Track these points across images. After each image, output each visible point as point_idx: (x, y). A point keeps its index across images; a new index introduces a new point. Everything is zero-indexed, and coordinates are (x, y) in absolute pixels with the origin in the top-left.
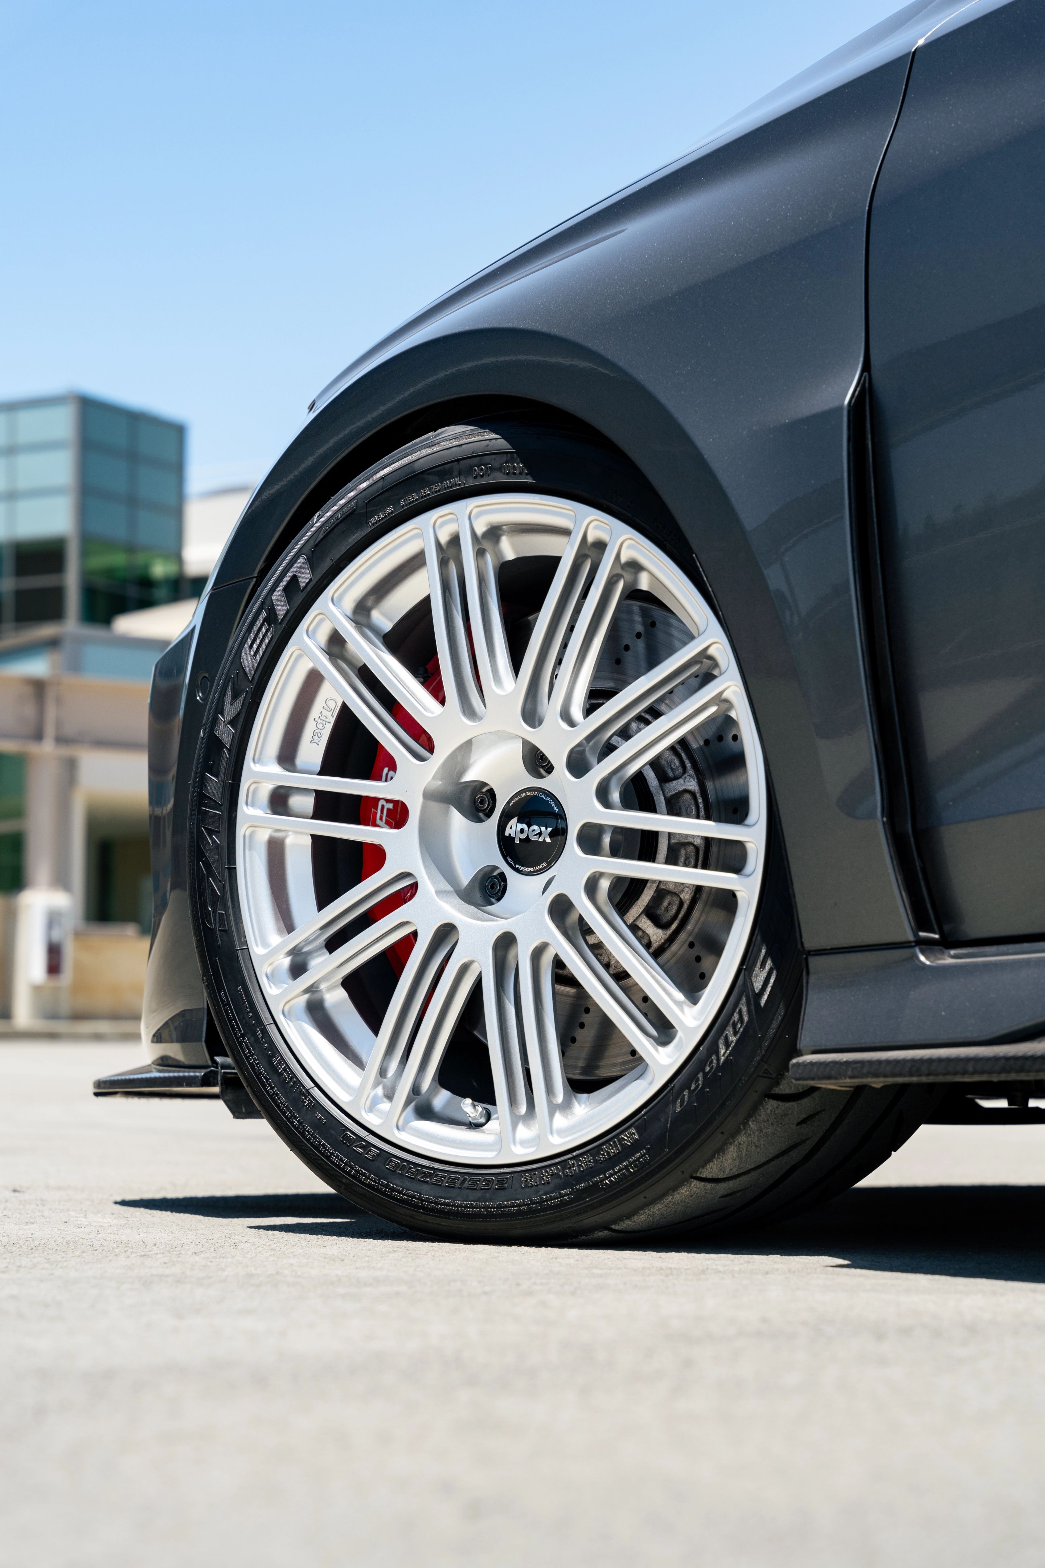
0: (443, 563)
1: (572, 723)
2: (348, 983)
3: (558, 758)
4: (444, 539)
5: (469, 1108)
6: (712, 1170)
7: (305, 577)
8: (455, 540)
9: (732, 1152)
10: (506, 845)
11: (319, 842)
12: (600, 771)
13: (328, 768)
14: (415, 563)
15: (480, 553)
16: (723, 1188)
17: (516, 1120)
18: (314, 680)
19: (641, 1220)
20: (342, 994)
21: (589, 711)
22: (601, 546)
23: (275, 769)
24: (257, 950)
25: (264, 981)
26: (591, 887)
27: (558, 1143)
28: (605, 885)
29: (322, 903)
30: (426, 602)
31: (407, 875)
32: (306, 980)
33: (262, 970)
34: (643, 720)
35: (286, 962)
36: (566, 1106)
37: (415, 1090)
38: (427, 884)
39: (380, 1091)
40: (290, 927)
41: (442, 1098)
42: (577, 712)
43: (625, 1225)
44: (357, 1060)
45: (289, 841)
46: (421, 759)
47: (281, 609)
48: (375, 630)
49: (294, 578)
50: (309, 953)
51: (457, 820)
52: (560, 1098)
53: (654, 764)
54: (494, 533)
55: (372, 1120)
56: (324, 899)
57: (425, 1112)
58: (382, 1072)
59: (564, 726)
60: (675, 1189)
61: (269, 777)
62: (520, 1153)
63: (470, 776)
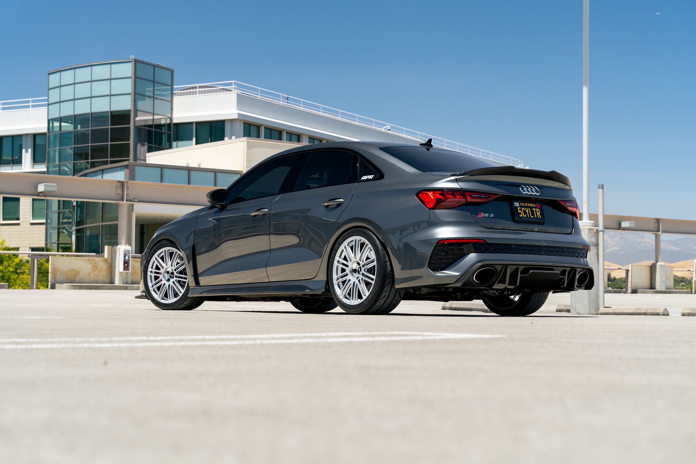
0: (165, 252)
1: (175, 267)
2: (157, 288)
3: (174, 270)
4: (165, 250)
5: (166, 299)
6: (184, 304)
7: (153, 253)
8: (166, 250)
9: (186, 302)
10: (170, 276)
11: (155, 276)
12: (177, 271)
13: (155, 269)
14: (163, 252)
15: (168, 252)
16: (186, 305)
17: (170, 300)
18: (154, 262)
19: (179, 308)
20: (156, 289)
21: (176, 266)
22: (177, 252)
23: (151, 269)
24: (149, 285)
25: (150, 288)
26: (176, 280)
27: (173, 302)
28: (177, 280)
29: (155, 281)
30: (163, 255)
31: (161, 279)
32: (153, 288)
33: (149, 287)
34: (181, 266)
35: (152, 286)
36: (174, 299)
37: (162, 297)
38: (163, 280)
39: (159, 297)
40: (152, 283)
41: (164, 298)
42: (175, 266)
43: (178, 308)
44: (157, 295)
45: (152, 275)
46: (163, 269)
47: (151, 255)
48: (159, 257)
49: (152, 253)
50: (154, 285)
51: (166, 274)
52: (173, 298)
53: (183, 269)
54: (169, 250)
55: (158, 300)
56: (155, 280)
57: (163, 299)
58: (159, 296)
59: (174, 267)
60: (181, 305)
61: (150, 270)
62: (170, 302)
63: (167, 270)
